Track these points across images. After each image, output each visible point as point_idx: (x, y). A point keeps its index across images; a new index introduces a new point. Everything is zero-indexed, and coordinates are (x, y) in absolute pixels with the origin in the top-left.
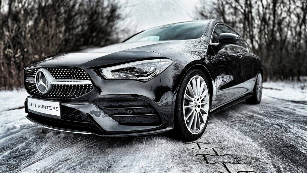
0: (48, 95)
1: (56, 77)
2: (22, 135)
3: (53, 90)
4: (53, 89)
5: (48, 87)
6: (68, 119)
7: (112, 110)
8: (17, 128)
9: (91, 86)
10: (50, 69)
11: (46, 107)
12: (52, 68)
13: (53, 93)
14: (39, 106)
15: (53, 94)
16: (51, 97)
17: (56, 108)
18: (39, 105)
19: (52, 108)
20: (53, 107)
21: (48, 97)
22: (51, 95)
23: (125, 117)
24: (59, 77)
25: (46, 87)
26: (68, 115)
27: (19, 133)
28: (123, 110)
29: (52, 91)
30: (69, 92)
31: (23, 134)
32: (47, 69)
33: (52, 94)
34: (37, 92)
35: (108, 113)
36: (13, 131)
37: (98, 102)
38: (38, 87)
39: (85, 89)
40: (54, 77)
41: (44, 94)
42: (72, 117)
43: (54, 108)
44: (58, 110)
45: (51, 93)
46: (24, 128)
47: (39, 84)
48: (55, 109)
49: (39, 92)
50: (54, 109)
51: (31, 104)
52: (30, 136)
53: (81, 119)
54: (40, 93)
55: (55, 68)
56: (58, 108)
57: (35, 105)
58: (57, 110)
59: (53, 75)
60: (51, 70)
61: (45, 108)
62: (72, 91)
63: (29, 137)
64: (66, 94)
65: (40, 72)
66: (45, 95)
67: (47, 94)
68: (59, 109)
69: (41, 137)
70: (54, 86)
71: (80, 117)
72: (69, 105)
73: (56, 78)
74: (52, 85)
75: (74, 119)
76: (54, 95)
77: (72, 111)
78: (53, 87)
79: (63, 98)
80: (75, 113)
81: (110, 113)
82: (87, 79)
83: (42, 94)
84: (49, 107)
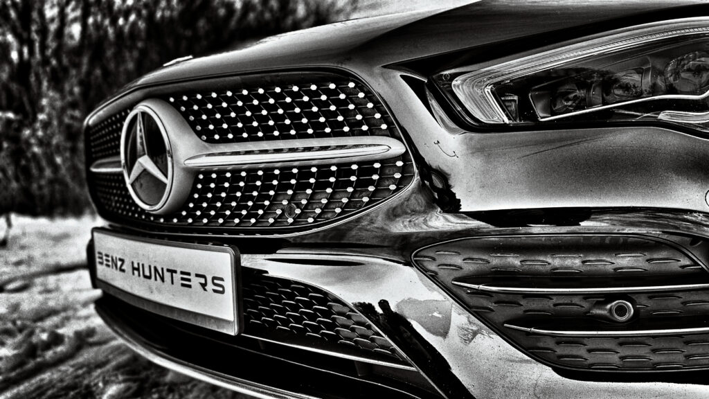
0: (175, 220)
1: (213, 132)
2: (77, 377)
3: (196, 196)
4: (197, 191)
5: (174, 183)
6: (270, 331)
7: (510, 300)
8: (66, 340)
9: (399, 164)
10: (185, 98)
11: (167, 275)
12: (191, 93)
13: (195, 209)
14: (134, 269)
15: (198, 213)
16: (190, 229)
17: (214, 278)
18: (136, 266)
19: (195, 282)
20: (197, 275)
21: (175, 228)
22: (190, 221)
23: (585, 341)
24: (223, 133)
25: (167, 182)
26: (270, 314)
27: (66, 368)
28: (576, 300)
29: (193, 200)
30: (274, 200)
31: (80, 372)
32: (172, 100)
33: (191, 213)
34: (130, 210)
35: (491, 315)
36: (49, 354)
37: (432, 254)
38: (132, 185)
39: (361, 185)
40: (199, 134)
41: (157, 217)
42: (285, 323)
43: (203, 281)
44: (222, 292)
45: (187, 209)
46: (91, 340)
47: (136, 171)
48: (210, 286)
49: (137, 206)
50: (204, 285)
51: (104, 258)
52: (106, 383)
53: (337, 337)
54: (143, 210)
55: (206, 92)
56: (222, 279)
57: (119, 263)
58: (215, 291)
59: (199, 128)
60: (188, 105)
61: (162, 279)
62: (291, 199)
63: (101, 385)
64: (261, 212)
65: (140, 118)
66: (162, 220)
67: (168, 215)
68: (229, 284)
69: (147, 385)
70: (201, 177)
71: (330, 327)
72: (275, 268)
73: (211, 140)
74: (194, 173)
75: (301, 337)
76: (201, 217)
77: (291, 296)
78: (197, 181)
79: (246, 232)
80: (308, 305)
81: (501, 313)
82: (373, 132)
83: (148, 215)
84: (177, 276)
